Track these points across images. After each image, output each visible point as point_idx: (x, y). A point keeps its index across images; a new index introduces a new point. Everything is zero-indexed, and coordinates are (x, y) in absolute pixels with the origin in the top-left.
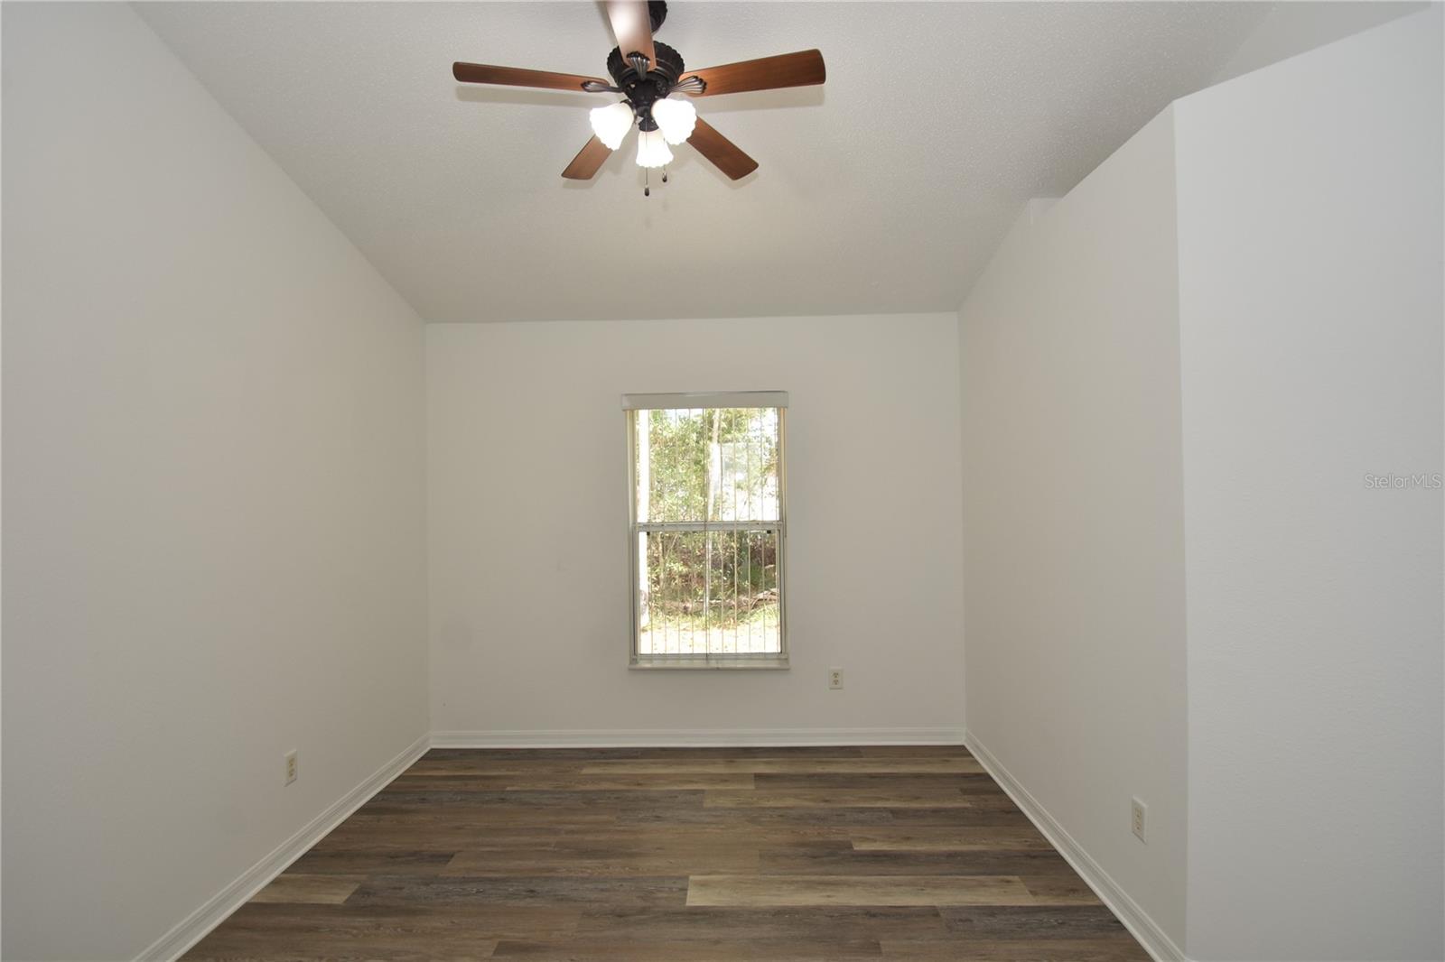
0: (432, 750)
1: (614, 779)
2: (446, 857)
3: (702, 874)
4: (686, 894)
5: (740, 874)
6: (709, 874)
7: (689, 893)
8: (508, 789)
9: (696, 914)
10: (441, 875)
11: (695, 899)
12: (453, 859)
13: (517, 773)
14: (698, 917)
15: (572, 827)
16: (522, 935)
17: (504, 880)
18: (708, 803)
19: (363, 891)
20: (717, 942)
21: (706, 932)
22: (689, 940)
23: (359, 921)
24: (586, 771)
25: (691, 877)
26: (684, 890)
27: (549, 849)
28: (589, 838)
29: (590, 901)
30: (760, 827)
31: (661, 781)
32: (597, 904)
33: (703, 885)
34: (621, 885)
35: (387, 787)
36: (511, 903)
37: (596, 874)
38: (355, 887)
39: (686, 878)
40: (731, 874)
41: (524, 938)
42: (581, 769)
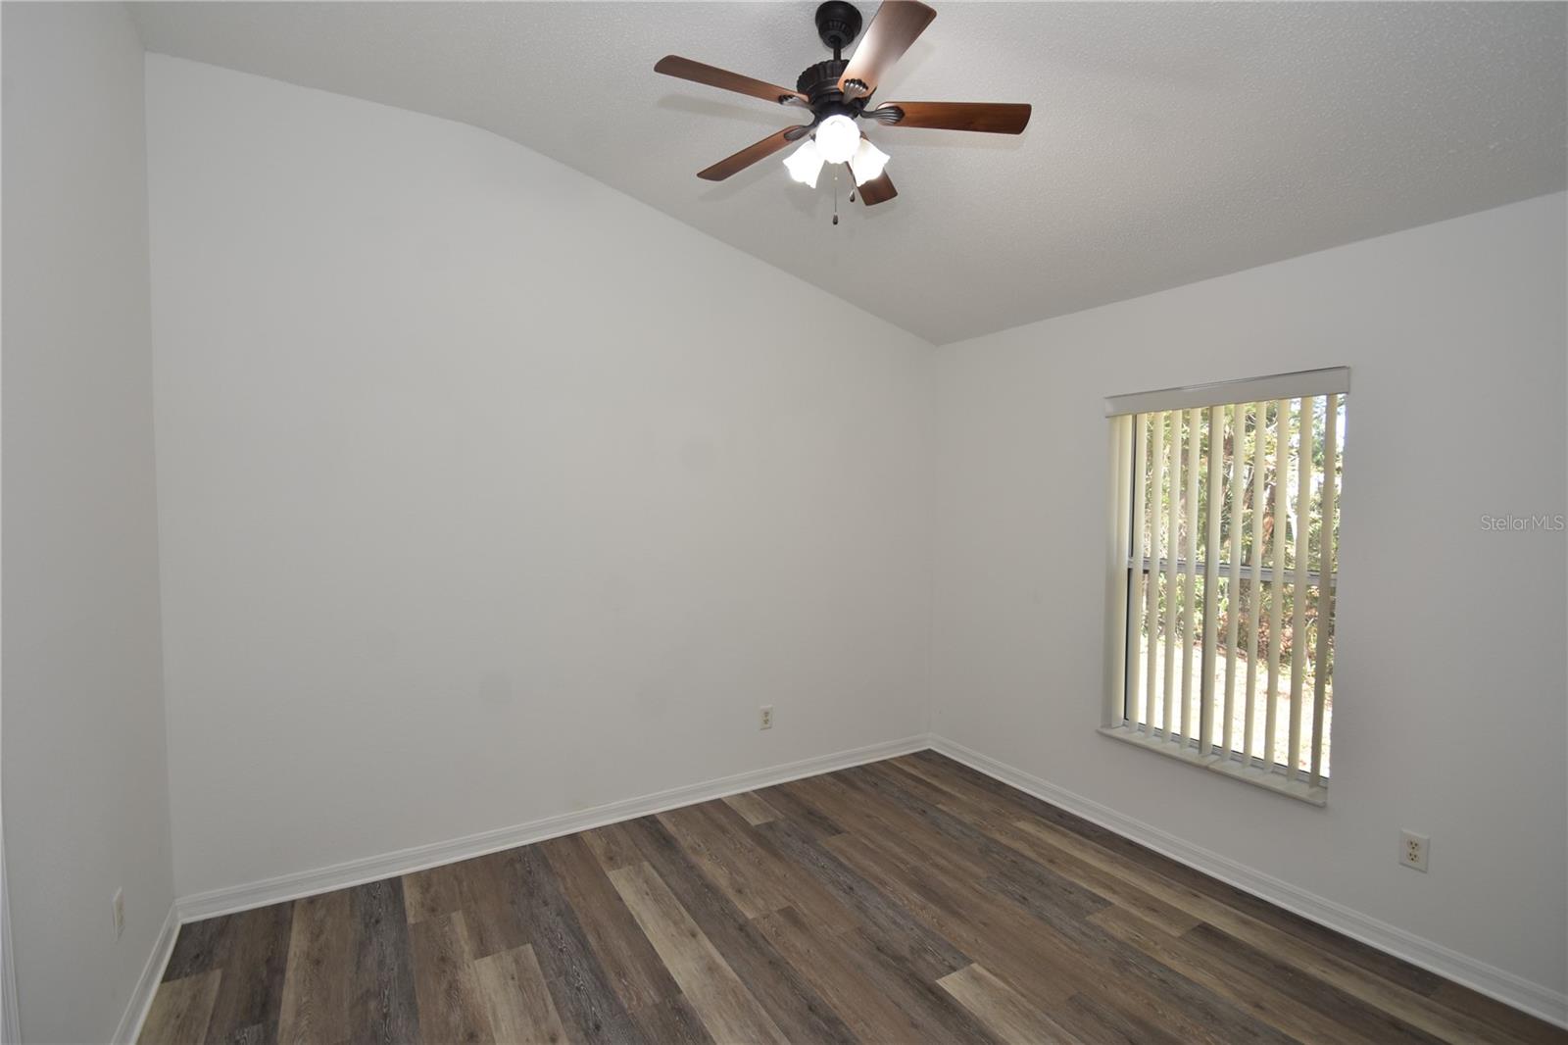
0: (930, 750)
1: (1033, 843)
2: (837, 831)
3: (988, 970)
4: (949, 973)
5: (1023, 995)
6: (996, 975)
7: (954, 975)
8: (940, 806)
9: (933, 993)
10: (819, 842)
11: (952, 984)
12: (839, 835)
13: (964, 798)
14: (930, 996)
15: (943, 862)
16: (806, 911)
17: (846, 869)
18: (1095, 919)
19: (770, 826)
20: (915, 1026)
21: (920, 1012)
22: (898, 1005)
23: (748, 842)
24: (1022, 825)
25: (975, 966)
26: (953, 969)
27: (902, 866)
28: (942, 878)
29: (875, 923)
30: (1117, 975)
31: (1079, 871)
32: (875, 928)
33: (976, 979)
34: (912, 929)
35: (867, 765)
36: (830, 888)
37: (907, 908)
38: (771, 820)
39: (971, 962)
40: (1015, 989)
41: (805, 915)
42: (1019, 820)
